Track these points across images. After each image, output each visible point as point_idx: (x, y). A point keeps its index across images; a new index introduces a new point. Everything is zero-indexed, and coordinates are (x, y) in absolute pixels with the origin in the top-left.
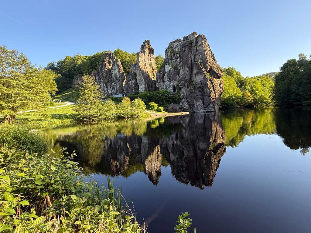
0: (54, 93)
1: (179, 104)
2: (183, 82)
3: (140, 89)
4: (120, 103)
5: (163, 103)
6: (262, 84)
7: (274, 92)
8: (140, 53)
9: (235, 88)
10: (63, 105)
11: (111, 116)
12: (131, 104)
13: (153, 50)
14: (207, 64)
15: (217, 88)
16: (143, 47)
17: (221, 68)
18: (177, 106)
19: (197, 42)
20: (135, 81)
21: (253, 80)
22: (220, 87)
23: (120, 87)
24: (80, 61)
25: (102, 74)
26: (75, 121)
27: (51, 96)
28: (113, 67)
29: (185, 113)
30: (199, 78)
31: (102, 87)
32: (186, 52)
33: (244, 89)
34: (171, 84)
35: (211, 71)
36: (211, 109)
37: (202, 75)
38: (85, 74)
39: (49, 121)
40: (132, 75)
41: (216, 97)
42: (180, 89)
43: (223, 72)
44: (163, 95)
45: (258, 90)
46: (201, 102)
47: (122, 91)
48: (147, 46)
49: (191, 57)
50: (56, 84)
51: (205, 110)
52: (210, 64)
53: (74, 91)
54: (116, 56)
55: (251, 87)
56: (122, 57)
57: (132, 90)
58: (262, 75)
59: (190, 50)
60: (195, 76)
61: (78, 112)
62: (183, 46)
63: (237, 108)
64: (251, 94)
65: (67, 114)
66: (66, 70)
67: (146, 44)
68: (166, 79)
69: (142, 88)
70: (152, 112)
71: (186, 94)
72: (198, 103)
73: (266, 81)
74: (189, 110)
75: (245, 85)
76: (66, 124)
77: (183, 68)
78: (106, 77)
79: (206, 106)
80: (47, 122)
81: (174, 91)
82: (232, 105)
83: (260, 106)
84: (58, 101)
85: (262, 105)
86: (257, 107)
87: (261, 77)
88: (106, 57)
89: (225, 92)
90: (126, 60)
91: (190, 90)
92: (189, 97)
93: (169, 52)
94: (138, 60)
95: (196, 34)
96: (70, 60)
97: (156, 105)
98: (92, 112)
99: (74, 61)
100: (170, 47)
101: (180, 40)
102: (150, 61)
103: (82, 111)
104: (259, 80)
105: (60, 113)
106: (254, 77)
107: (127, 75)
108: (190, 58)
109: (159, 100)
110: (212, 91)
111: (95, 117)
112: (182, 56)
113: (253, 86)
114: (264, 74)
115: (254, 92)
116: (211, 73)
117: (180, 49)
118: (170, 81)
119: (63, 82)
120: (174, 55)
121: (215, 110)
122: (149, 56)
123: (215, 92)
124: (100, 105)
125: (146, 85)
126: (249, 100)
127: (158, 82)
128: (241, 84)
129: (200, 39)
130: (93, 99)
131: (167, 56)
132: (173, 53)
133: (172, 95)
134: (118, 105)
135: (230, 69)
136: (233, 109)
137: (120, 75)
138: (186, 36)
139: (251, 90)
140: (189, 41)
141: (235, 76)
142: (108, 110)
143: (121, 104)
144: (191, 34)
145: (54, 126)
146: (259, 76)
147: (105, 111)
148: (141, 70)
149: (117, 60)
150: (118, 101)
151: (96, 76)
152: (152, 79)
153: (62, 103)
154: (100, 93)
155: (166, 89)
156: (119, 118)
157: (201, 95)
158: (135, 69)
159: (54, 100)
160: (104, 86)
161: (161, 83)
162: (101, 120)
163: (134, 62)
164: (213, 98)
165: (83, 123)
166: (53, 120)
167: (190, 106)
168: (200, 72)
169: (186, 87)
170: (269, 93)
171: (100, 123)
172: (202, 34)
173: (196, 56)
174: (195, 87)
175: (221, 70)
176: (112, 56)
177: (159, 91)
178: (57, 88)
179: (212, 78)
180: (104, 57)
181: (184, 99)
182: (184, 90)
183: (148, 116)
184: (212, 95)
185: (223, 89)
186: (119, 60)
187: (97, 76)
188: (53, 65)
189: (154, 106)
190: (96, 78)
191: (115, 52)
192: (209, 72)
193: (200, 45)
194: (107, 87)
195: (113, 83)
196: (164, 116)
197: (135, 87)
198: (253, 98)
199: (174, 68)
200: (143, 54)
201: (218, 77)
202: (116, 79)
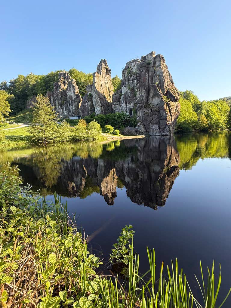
0: (7, 114)
1: (135, 127)
2: (140, 105)
3: (96, 112)
4: (76, 125)
5: (119, 126)
6: (218, 108)
7: (229, 117)
8: (96, 73)
9: (191, 112)
10: (17, 126)
11: (66, 138)
12: (86, 127)
13: (110, 70)
14: (164, 87)
15: (173, 111)
16: (99, 67)
17: (178, 91)
18: (132, 129)
19: (155, 63)
20: (91, 103)
21: (210, 104)
22: (176, 111)
23: (75, 109)
24: (33, 80)
25: (57, 95)
26: (30, 143)
27: (4, 117)
28: (68, 87)
29: (140, 137)
30: (155, 101)
31: (57, 108)
32: (143, 73)
33: (200, 113)
34: (127, 107)
35: (169, 95)
36: (167, 133)
37: (158, 97)
38: (39, 95)
39: (3, 143)
40: (88, 97)
41: (172, 121)
42: (137, 113)
43: (180, 96)
44: (119, 118)
45: (214, 114)
46: (157, 126)
47: (78, 113)
48: (103, 65)
49: (148, 78)
50: (9, 105)
51: (161, 134)
52: (167, 86)
53: (28, 113)
54: (71, 76)
55: (208, 112)
56: (77, 77)
57: (88, 112)
58: (218, 100)
59: (148, 71)
60: (152, 99)
61: (33, 134)
62: (141, 66)
63: (192, 132)
64: (207, 118)
65: (22, 136)
66: (19, 90)
67: (102, 63)
68: (123, 102)
69: (98, 110)
70: (108, 135)
71: (142, 118)
72: (154, 126)
73: (222, 105)
74: (145, 133)
75: (202, 109)
76: (21, 146)
77: (140, 90)
78: (61, 98)
79: (161, 130)
80: (2, 144)
81: (131, 114)
82: (187, 129)
83: (214, 130)
84: (12, 123)
85: (217, 129)
86: (211, 132)
87: (217, 101)
88: (60, 76)
89: (182, 116)
90: (82, 80)
91: (146, 113)
92: (145, 120)
93: (126, 73)
94: (95, 81)
95: (154, 54)
96: (22, 80)
97: (112, 128)
98: (47, 134)
99: (28, 80)
100: (127, 68)
101: (137, 60)
102: (106, 82)
103: (37, 133)
104: (215, 104)
105: (14, 135)
106: (211, 101)
107: (83, 96)
108: (147, 80)
109: (115, 123)
110: (168, 115)
111: (51, 140)
112: (139, 78)
113: (209, 110)
114: (221, 98)
115: (210, 116)
116: (168, 95)
117: (137, 70)
118: (126, 103)
119: (17, 103)
120: (131, 76)
121: (170, 133)
122: (106, 77)
123: (171, 115)
124: (55, 127)
125: (103, 107)
126: (204, 125)
127: (114, 105)
128: (197, 108)
129: (158, 59)
130: (48, 121)
131: (124, 77)
132: (130, 74)
133: (128, 118)
134: (74, 128)
135: (188, 93)
136: (189, 133)
137: (76, 96)
138: (144, 56)
139: (207, 114)
140: (147, 61)
141: (193, 100)
142: (63, 132)
143: (77, 127)
144: (149, 54)
145: (9, 149)
146: (216, 100)
147: (60, 134)
148: (97, 91)
149: (72, 80)
150: (73, 123)
151: (50, 97)
152: (109, 102)
153: (16, 125)
154: (54, 114)
155: (123, 112)
156: (75, 140)
157: (158, 118)
158: (91, 90)
159: (8, 122)
160: (60, 107)
161: (118, 105)
162: (57, 143)
163: (90, 83)
164: (169, 122)
165: (39, 146)
166: (7, 142)
167: (146, 130)
168: (157, 95)
169: (142, 110)
170: (224, 118)
171: (56, 145)
172: (161, 54)
173: (154, 78)
174: (151, 110)
175: (178, 93)
176: (67, 76)
177: (115, 113)
178: (10, 109)
179: (169, 101)
180: (59, 77)
181: (140, 123)
182: (140, 113)
183: (103, 139)
184: (168, 118)
185: (179, 112)
186: (74, 80)
187: (52, 97)
188: (5, 84)
189: (110, 128)
190: (50, 99)
191: (70, 72)
192: (166, 95)
193: (158, 66)
194: (63, 109)
195: (69, 105)
196: (120, 139)
197: (91, 109)
198: (208, 123)
199: (131, 90)
200: (99, 74)
201: (175, 100)
202: (72, 100)
